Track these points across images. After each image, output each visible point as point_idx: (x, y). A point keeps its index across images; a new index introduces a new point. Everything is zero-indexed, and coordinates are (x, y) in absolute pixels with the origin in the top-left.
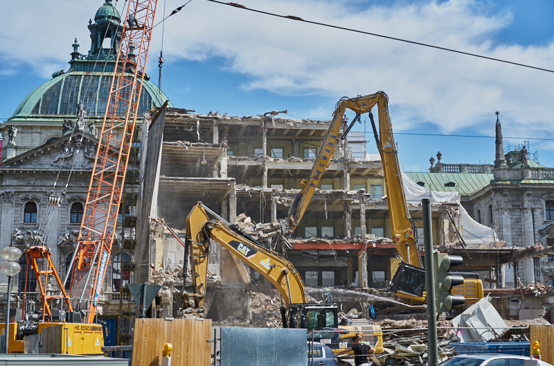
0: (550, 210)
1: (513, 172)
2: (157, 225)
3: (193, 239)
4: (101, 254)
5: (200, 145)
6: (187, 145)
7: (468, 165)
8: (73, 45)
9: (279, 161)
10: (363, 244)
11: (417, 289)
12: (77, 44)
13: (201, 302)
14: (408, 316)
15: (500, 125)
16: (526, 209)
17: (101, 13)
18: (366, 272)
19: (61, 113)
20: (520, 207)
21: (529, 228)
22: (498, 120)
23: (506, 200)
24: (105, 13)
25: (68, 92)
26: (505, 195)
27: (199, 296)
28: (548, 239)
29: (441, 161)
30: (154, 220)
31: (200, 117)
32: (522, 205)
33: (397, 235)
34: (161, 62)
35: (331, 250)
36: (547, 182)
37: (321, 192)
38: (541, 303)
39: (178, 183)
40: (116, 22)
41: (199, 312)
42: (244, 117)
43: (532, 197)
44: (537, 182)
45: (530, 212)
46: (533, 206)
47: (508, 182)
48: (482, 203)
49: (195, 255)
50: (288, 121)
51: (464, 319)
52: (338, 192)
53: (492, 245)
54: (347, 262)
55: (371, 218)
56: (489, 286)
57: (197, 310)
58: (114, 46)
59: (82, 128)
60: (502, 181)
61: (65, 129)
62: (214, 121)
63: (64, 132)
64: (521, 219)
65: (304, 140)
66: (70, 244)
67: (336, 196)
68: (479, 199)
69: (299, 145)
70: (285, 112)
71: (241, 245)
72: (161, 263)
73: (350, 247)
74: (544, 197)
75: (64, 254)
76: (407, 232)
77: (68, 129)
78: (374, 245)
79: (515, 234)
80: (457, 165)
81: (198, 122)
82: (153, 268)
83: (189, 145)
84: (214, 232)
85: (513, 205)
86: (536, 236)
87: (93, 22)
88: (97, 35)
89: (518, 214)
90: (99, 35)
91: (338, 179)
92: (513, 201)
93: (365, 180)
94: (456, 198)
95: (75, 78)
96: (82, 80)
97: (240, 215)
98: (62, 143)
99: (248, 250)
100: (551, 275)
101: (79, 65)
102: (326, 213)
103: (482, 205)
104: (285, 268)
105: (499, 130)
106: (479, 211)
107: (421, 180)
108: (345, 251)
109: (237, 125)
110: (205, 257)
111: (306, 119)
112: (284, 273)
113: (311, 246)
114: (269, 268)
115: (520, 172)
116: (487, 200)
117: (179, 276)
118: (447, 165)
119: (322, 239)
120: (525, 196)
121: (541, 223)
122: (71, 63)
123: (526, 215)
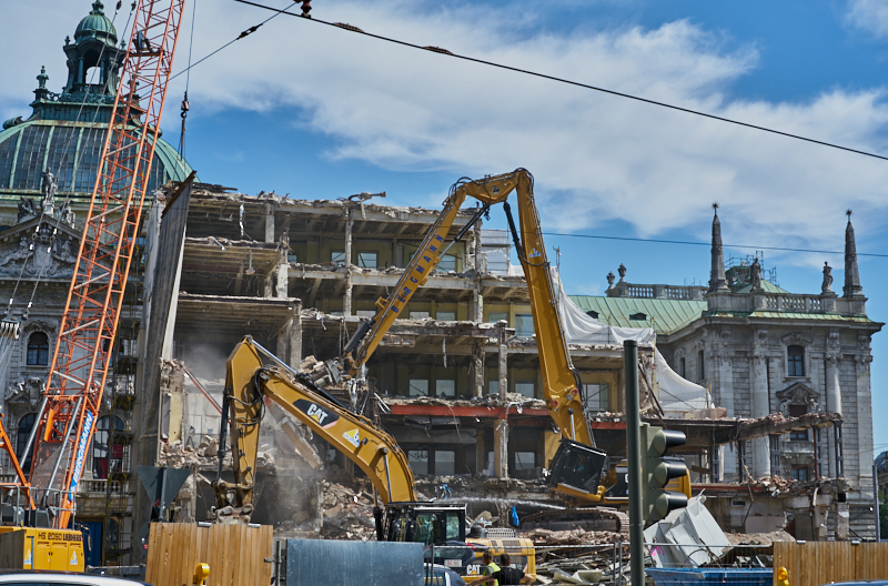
0: (795, 360)
1: (738, 299)
2: (172, 372)
3: (237, 396)
4: (83, 416)
5: (245, 244)
6: (223, 243)
7: (667, 287)
8: (38, 78)
9: (370, 273)
10: (502, 409)
11: (590, 481)
12: (45, 75)
13: (247, 497)
14: (573, 524)
15: (719, 225)
16: (757, 357)
17: (86, 27)
18: (506, 454)
19: (15, 187)
20: (748, 355)
21: (762, 388)
22: (716, 216)
23: (726, 343)
24: (91, 27)
25: (28, 153)
26: (724, 336)
27: (244, 487)
28: (790, 406)
29: (625, 280)
30: (168, 363)
31: (246, 199)
32: (752, 352)
33: (553, 397)
34: (185, 110)
35: (451, 417)
36: (791, 316)
37: (437, 324)
38: (780, 507)
39: (208, 305)
41: (243, 513)
42: (317, 202)
43: (766, 339)
44: (775, 315)
45: (763, 363)
46: (768, 354)
47: (730, 315)
48: (689, 346)
49: (240, 421)
50: (386, 210)
51: (663, 530)
52: (465, 325)
53: (704, 414)
54: (475, 437)
55: (516, 367)
56: (698, 478)
57: (239, 510)
59: (50, 212)
60: (720, 312)
61: (22, 213)
62: (269, 205)
63: (19, 217)
64: (748, 373)
65: (411, 240)
66: (26, 400)
67: (461, 330)
68: (684, 340)
69: (403, 248)
70: (383, 195)
71: (313, 406)
72: (177, 433)
73: (481, 414)
74: (785, 339)
75: (15, 414)
76: (568, 391)
77: (27, 212)
78: (520, 411)
79: (738, 396)
80: (649, 286)
81: (242, 208)
82: (165, 440)
83: (227, 244)
84: (270, 385)
85: (736, 352)
86: (772, 402)
87: (72, 41)
88: (77, 62)
89: (745, 365)
91: (464, 304)
92: (736, 345)
93: (506, 306)
94: (649, 337)
95: (41, 131)
96: (51, 133)
97: (308, 358)
98: (17, 235)
99: (325, 415)
100: (795, 463)
101: (48, 110)
102: (445, 358)
103: (689, 351)
104: (382, 445)
105: (717, 232)
106: (683, 360)
107: (594, 308)
108: (474, 419)
109: (304, 214)
110: (254, 425)
111: (415, 206)
112: (381, 453)
113: (420, 411)
114: (357, 445)
115: (749, 300)
116: (697, 343)
117: (206, 455)
118: (635, 286)
119: (438, 400)
120: (756, 338)
121: (780, 381)
122: (35, 105)
123: (757, 367)
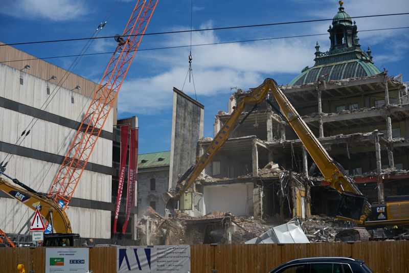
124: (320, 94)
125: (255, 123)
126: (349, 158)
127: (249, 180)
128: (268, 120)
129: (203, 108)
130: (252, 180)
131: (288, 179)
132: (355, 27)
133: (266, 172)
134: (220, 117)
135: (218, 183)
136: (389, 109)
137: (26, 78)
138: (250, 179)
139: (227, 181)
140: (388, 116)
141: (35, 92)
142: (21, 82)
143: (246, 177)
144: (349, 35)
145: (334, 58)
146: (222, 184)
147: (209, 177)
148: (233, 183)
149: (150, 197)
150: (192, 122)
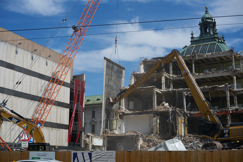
40: (210, 20)
58: (210, 31)
90: (203, 27)
124: (193, 62)
125: (155, 79)
126: (211, 100)
127: (150, 112)
128: (163, 77)
129: (124, 70)
130: (153, 112)
131: (174, 112)
132: (215, 23)
133: (161, 108)
134: (134, 75)
135: (132, 114)
136: (234, 71)
137: (19, 50)
138: (152, 112)
139: (138, 113)
140: (234, 76)
141: (25, 59)
142: (17, 52)
143: (149, 111)
144: (211, 27)
145: (202, 41)
146: (135, 114)
147: (127, 110)
148: (141, 114)
149: (91, 122)
150: (117, 77)
